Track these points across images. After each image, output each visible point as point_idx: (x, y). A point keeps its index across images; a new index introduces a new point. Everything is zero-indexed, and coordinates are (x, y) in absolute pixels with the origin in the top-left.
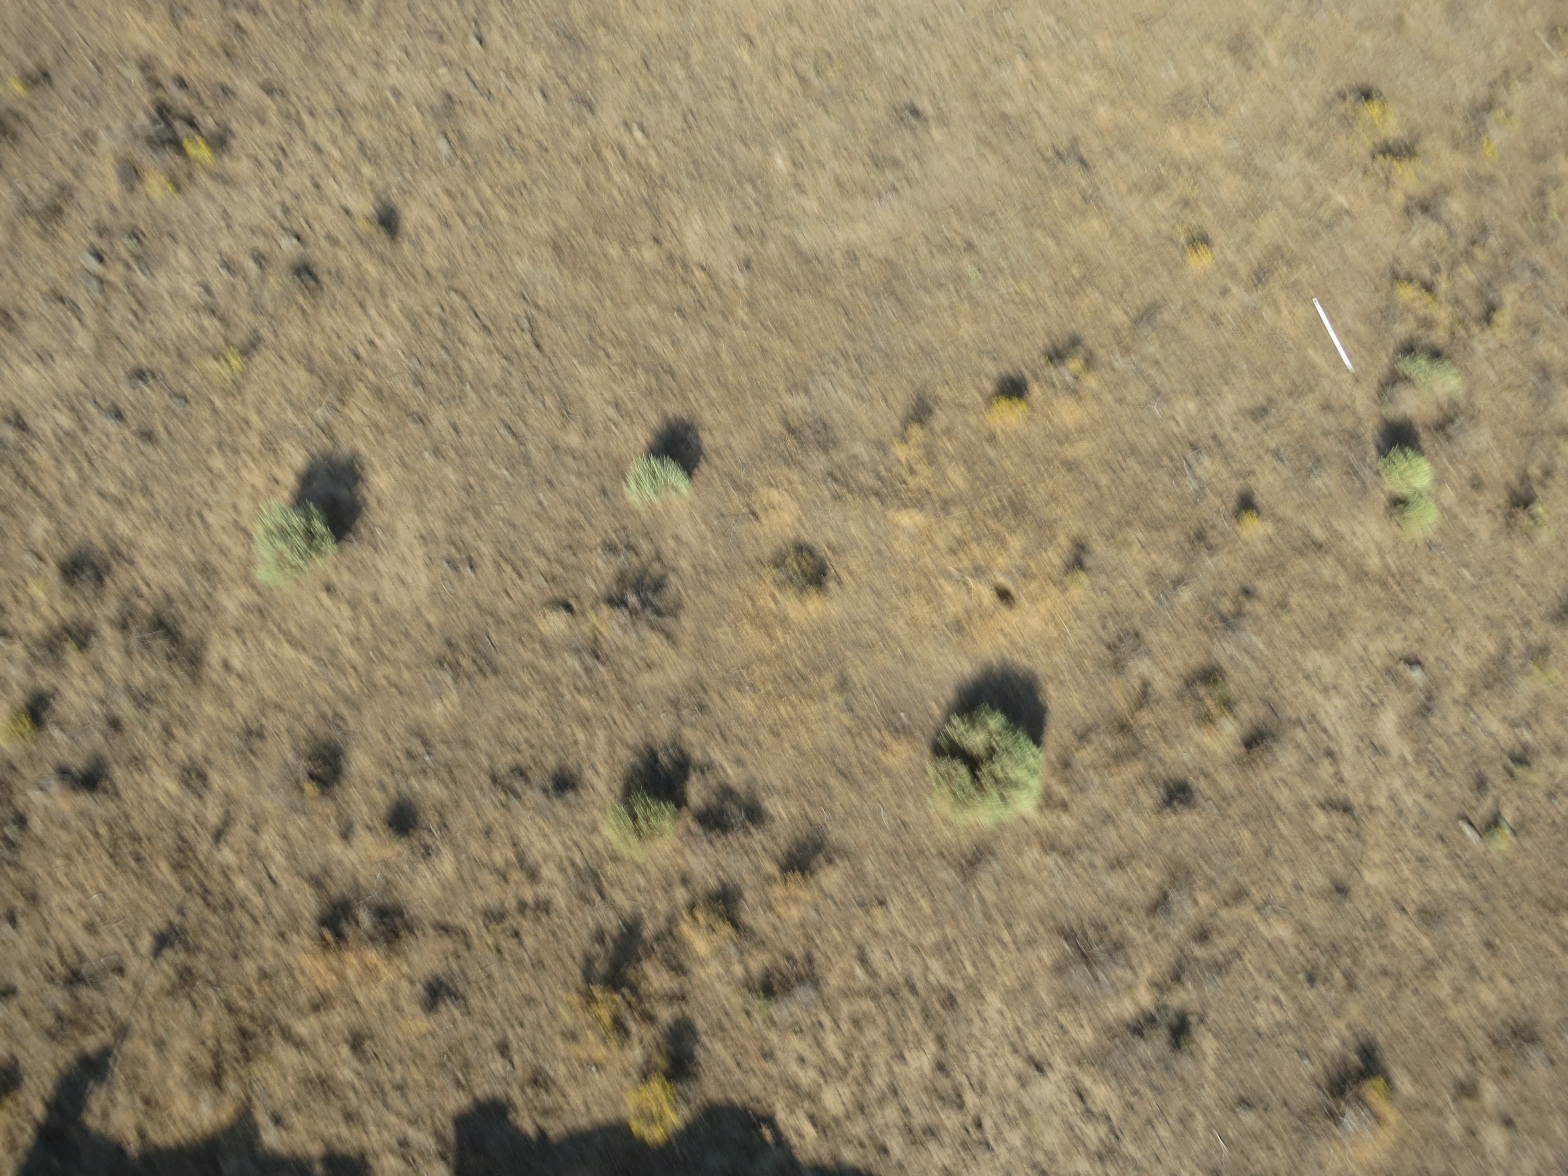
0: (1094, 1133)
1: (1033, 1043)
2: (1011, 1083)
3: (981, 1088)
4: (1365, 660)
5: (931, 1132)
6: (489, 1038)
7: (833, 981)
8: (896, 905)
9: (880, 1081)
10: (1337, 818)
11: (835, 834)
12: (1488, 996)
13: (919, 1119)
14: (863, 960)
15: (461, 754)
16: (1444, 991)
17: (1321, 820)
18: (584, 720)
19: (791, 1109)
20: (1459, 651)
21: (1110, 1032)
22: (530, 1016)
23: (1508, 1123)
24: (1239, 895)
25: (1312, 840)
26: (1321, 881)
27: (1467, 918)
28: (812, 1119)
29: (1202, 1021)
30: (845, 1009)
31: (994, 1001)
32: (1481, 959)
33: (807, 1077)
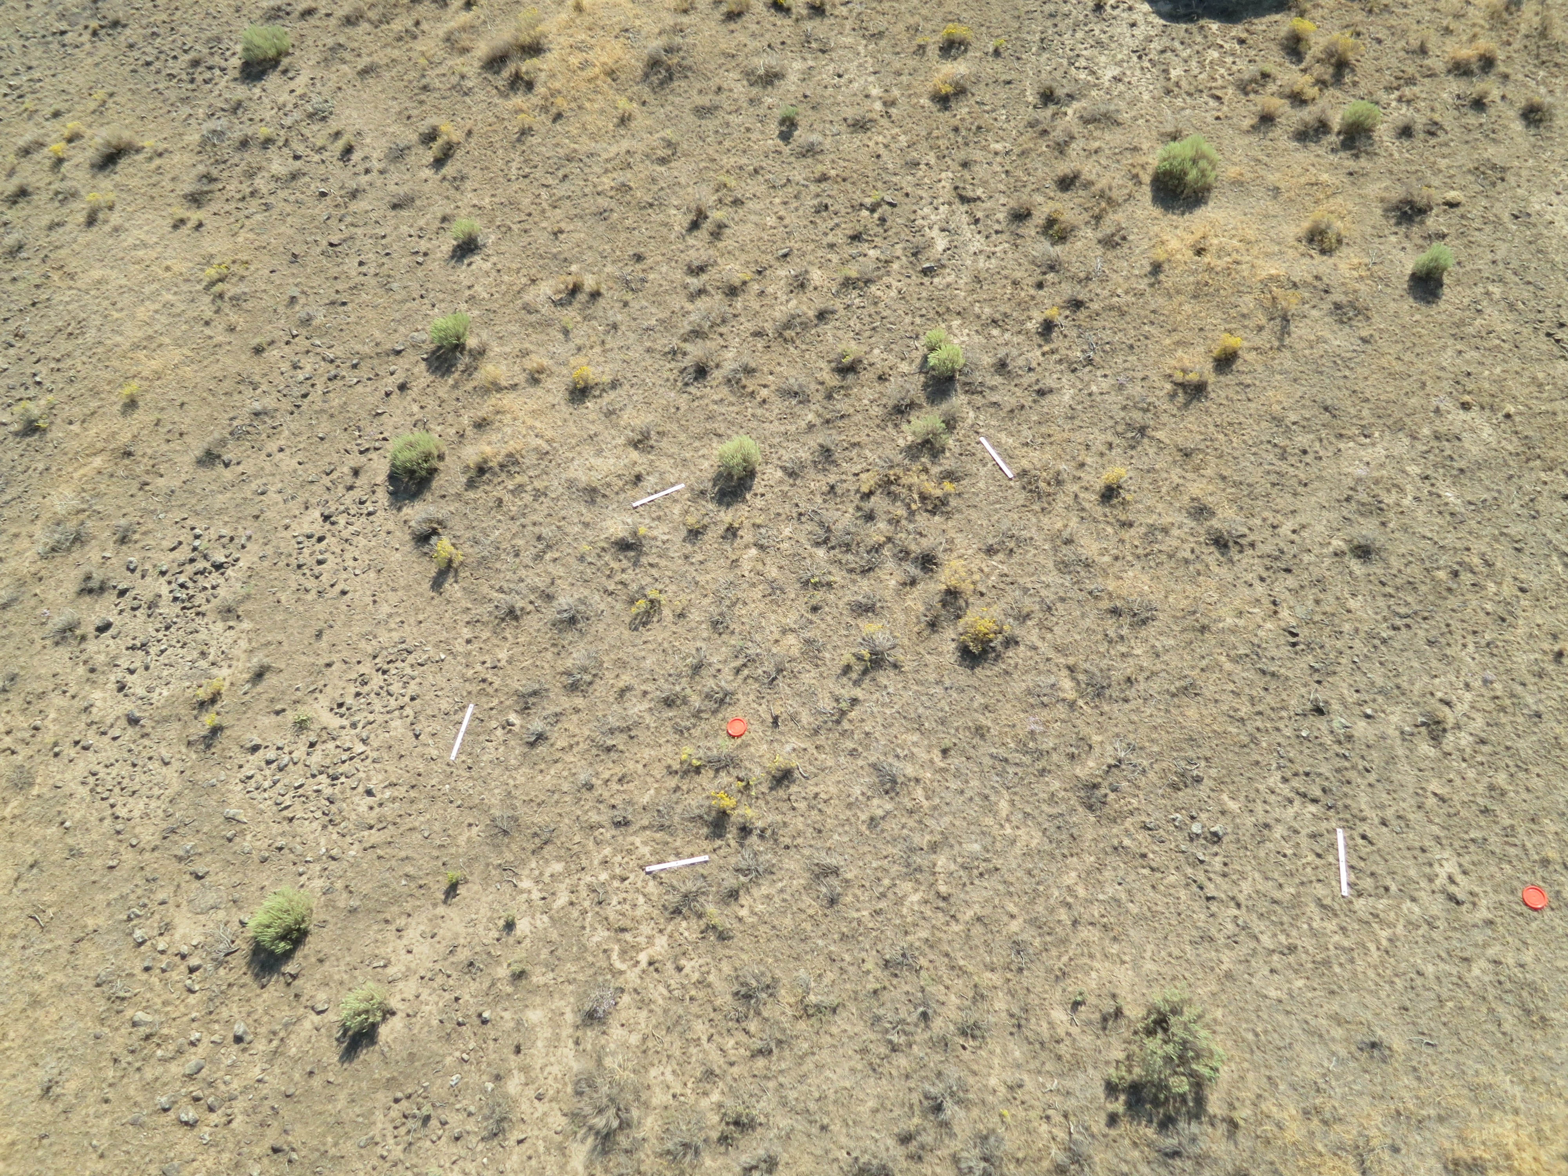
0: (1082, 62)
1: (1121, 87)
2: (1128, 73)
3: (1142, 68)
4: (957, 270)
5: (1163, 52)
6: (1388, 43)
7: (1230, 91)
8: (1210, 119)
9: (1194, 64)
10: (970, 194)
11: (1253, 139)
12: (880, 139)
13: (1169, 54)
14: (1218, 98)
15: (1467, 138)
16: (903, 138)
17: (979, 192)
18: (1409, 162)
19: (1232, 49)
20: (895, 284)
21: (1085, 96)
22: (1372, 54)
23: (867, 96)
24: (1023, 153)
25: (984, 183)
26: (976, 168)
27: (890, 166)
28: (1222, 47)
29: (1035, 107)
30: (1220, 82)
31: (1146, 96)
32: (882, 151)
33: (1229, 60)
